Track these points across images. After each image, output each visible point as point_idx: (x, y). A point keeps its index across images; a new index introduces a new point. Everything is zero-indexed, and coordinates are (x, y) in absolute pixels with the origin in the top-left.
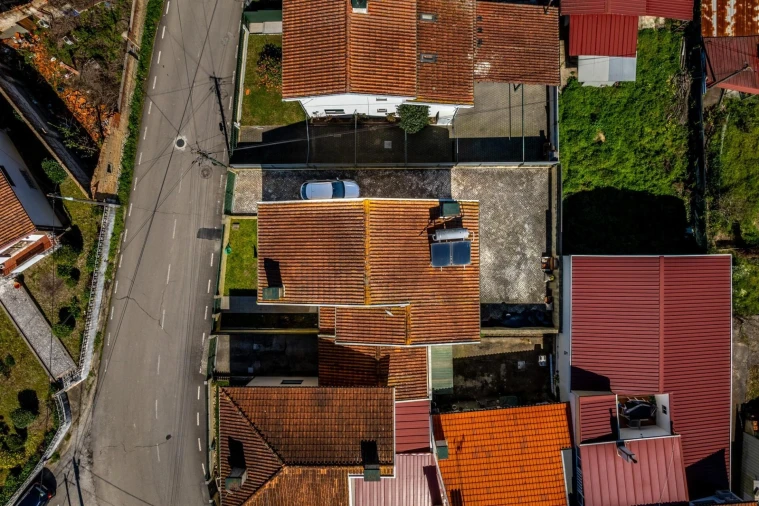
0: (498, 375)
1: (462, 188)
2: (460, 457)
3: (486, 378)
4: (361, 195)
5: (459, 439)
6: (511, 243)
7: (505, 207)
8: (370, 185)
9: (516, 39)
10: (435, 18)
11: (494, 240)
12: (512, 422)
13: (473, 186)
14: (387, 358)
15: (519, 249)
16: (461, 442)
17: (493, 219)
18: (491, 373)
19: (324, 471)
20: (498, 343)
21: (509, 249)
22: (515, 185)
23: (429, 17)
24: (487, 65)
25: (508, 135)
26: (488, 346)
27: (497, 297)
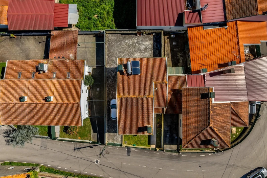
0: (178, 51)
1: (113, 64)
2: (206, 64)
3: (179, 55)
4: (115, 99)
5: (200, 65)
6: (132, 47)
7: (120, 49)
8: (112, 95)
9: (62, 45)
10: (55, 73)
11: (131, 53)
12: (194, 46)
13: (112, 60)
14: (172, 90)
15: (134, 44)
16: (201, 64)
17: (124, 53)
18: (177, 54)
19: (211, 112)
20: (167, 51)
21: (134, 48)
22: (112, 45)
23: (54, 75)
24: (71, 55)
25: (95, 48)
26: (168, 55)
27: (151, 52)
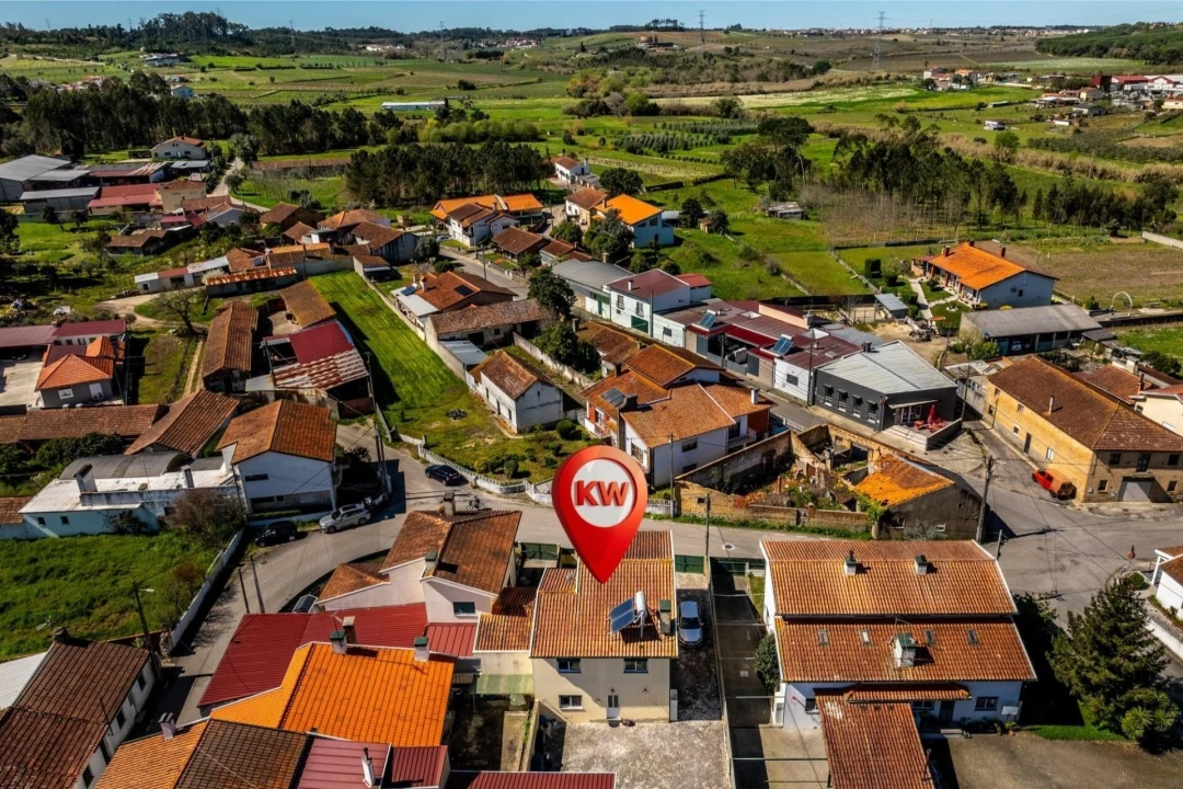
0: (476, 758)
1: (700, 729)
3: (475, 746)
5: (425, 671)
6: (634, 774)
7: (679, 768)
8: (700, 658)
9: (879, 747)
10: (867, 643)
11: (639, 758)
13: (704, 739)
15: (627, 781)
16: (422, 672)
17: (665, 757)
18: (479, 751)
19: (441, 542)
20: (514, 758)
21: (628, 771)
22: (707, 779)
23: (866, 639)
24: (839, 715)
26: (512, 749)
27: (570, 759)
